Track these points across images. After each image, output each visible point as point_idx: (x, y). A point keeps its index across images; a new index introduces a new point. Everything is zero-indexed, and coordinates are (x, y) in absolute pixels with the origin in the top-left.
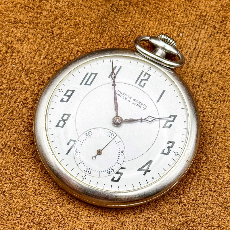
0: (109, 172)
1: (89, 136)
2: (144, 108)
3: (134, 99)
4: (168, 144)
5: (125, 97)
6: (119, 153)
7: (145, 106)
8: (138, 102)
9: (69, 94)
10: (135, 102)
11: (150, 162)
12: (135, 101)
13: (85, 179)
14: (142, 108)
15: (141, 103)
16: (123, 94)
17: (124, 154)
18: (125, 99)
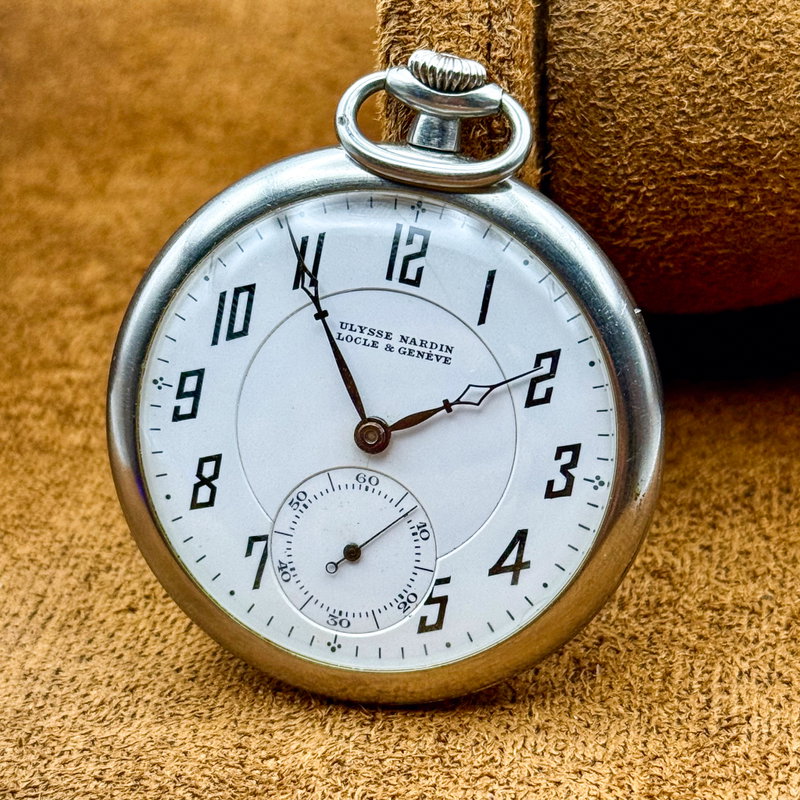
0: (402, 606)
2: (443, 359)
3: (402, 337)
5: (371, 339)
6: (413, 535)
7: (444, 348)
8: (418, 342)
10: (409, 346)
12: (409, 341)
14: (438, 360)
15: (429, 345)
16: (362, 332)
17: (431, 534)
18: (374, 344)
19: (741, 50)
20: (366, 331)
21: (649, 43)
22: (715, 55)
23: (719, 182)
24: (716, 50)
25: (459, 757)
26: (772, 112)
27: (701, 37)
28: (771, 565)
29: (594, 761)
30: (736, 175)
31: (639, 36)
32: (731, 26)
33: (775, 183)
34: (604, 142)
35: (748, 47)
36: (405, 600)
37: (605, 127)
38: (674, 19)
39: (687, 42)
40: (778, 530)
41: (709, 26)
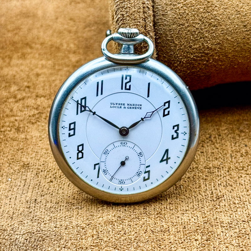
1: (107, 154)
3: (128, 104)
4: (173, 128)
6: (138, 156)
7: (139, 105)
8: (132, 105)
9: (73, 127)
11: (167, 151)
13: (122, 190)
14: (138, 109)
15: (135, 105)
16: (117, 104)
17: (143, 155)
19: (206, 22)
21: (182, 22)
22: (199, 24)
23: (202, 57)
24: (199, 22)
25: (151, 213)
26: (215, 38)
27: (195, 19)
28: (220, 155)
29: (186, 210)
30: (206, 55)
31: (179, 20)
32: (203, 16)
33: (216, 56)
34: (171, 48)
35: (208, 21)
36: (139, 173)
37: (171, 44)
38: (188, 15)
39: (192, 20)
40: (220, 146)
41: (197, 16)
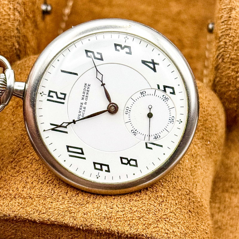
0: (167, 100)
1: (136, 132)
2: (89, 86)
3: (82, 99)
4: (118, 50)
5: (83, 109)
6: (144, 96)
7: (85, 86)
8: (84, 94)
9: (100, 166)
10: (85, 98)
11: (144, 62)
13: (181, 121)
14: (89, 88)
15: (84, 91)
16: (81, 112)
17: (144, 90)
18: (85, 108)
20: (80, 111)
36: (165, 99)
